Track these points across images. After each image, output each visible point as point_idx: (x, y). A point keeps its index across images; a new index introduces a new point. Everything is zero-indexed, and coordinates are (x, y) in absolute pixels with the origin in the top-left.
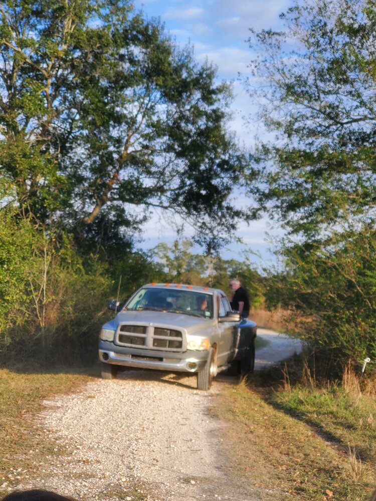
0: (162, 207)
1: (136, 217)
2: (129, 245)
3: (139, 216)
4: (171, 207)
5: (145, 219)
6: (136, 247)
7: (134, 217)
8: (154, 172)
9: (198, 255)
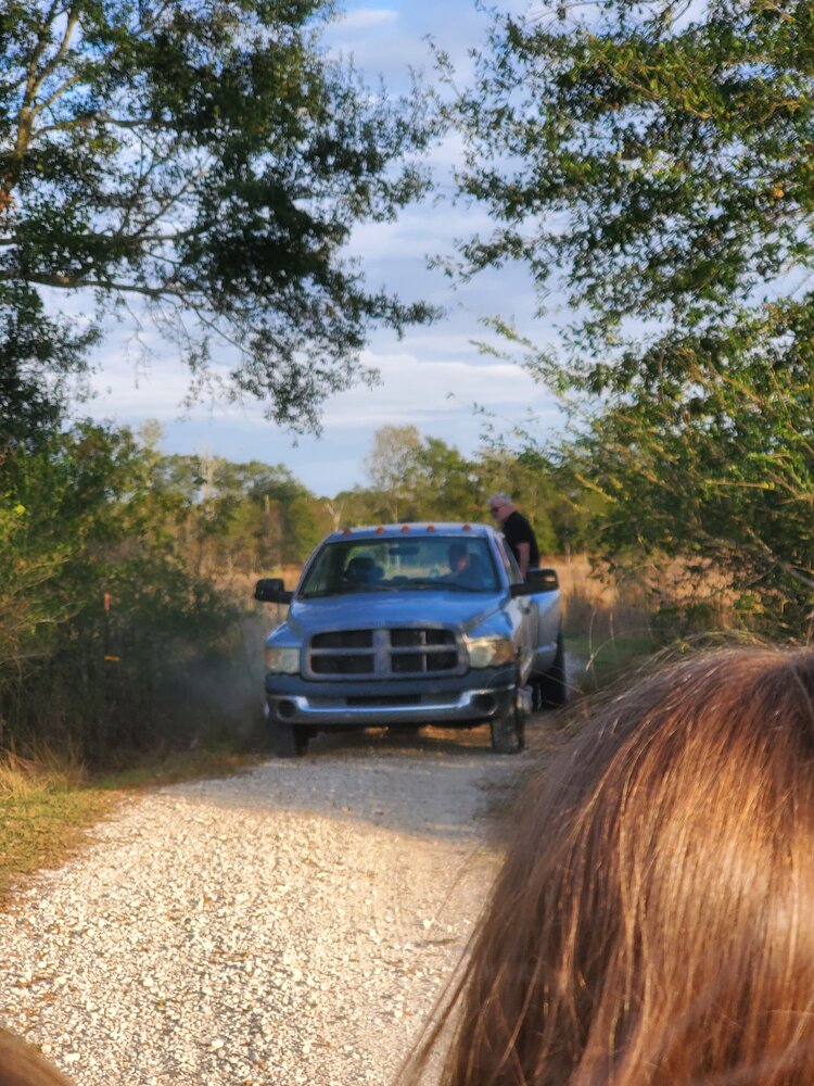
0: (146, 291)
1: (67, 329)
2: (51, 412)
3: (74, 328)
4: (171, 292)
5: (92, 336)
6: (74, 415)
7: (61, 331)
8: (111, 196)
9: (176, 456)
